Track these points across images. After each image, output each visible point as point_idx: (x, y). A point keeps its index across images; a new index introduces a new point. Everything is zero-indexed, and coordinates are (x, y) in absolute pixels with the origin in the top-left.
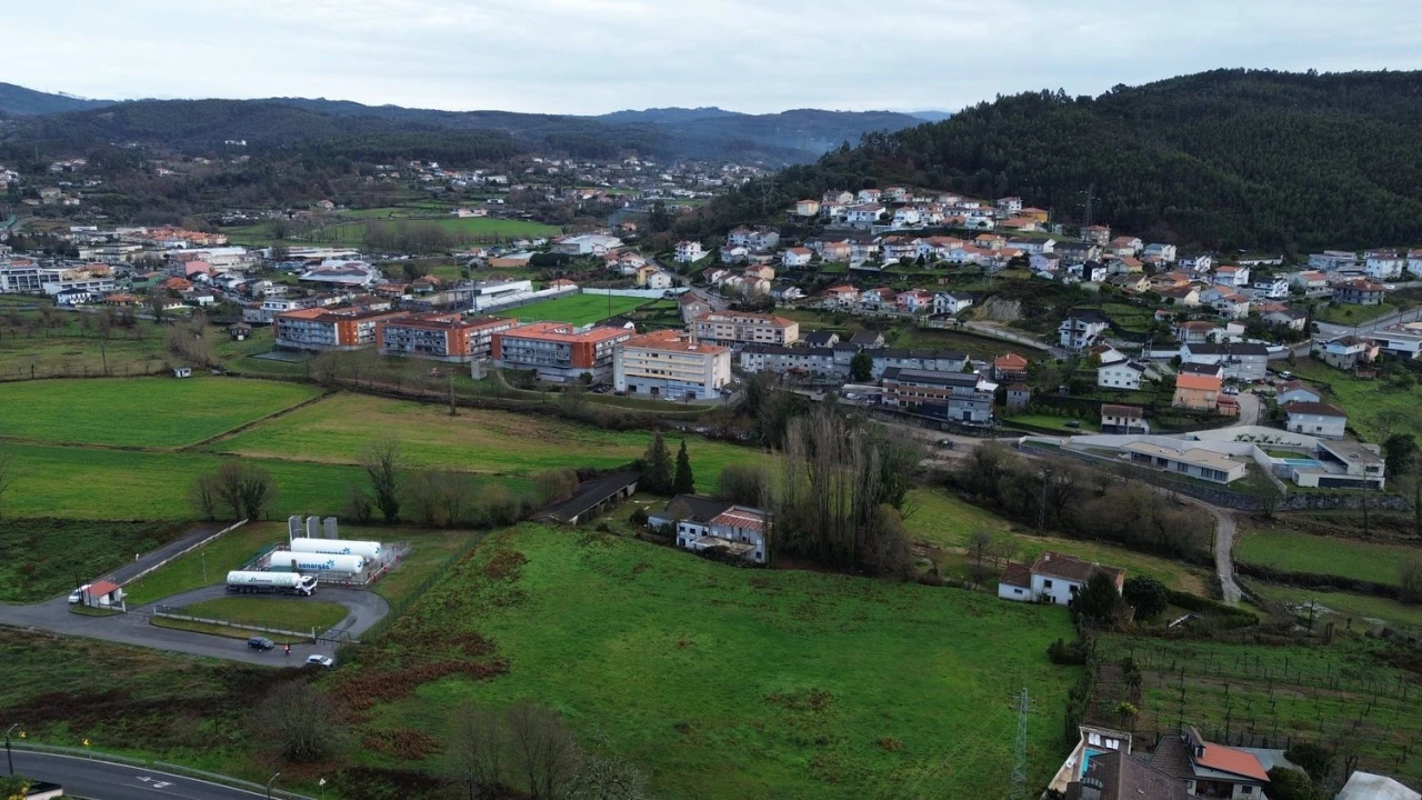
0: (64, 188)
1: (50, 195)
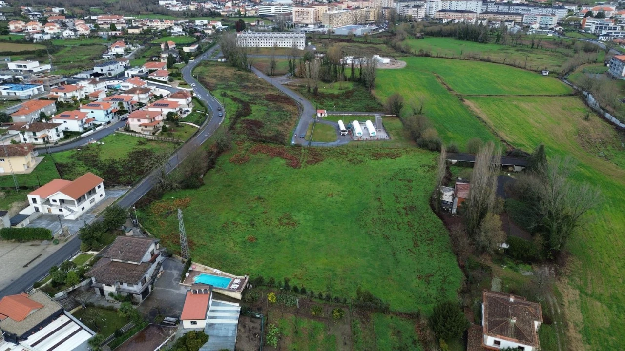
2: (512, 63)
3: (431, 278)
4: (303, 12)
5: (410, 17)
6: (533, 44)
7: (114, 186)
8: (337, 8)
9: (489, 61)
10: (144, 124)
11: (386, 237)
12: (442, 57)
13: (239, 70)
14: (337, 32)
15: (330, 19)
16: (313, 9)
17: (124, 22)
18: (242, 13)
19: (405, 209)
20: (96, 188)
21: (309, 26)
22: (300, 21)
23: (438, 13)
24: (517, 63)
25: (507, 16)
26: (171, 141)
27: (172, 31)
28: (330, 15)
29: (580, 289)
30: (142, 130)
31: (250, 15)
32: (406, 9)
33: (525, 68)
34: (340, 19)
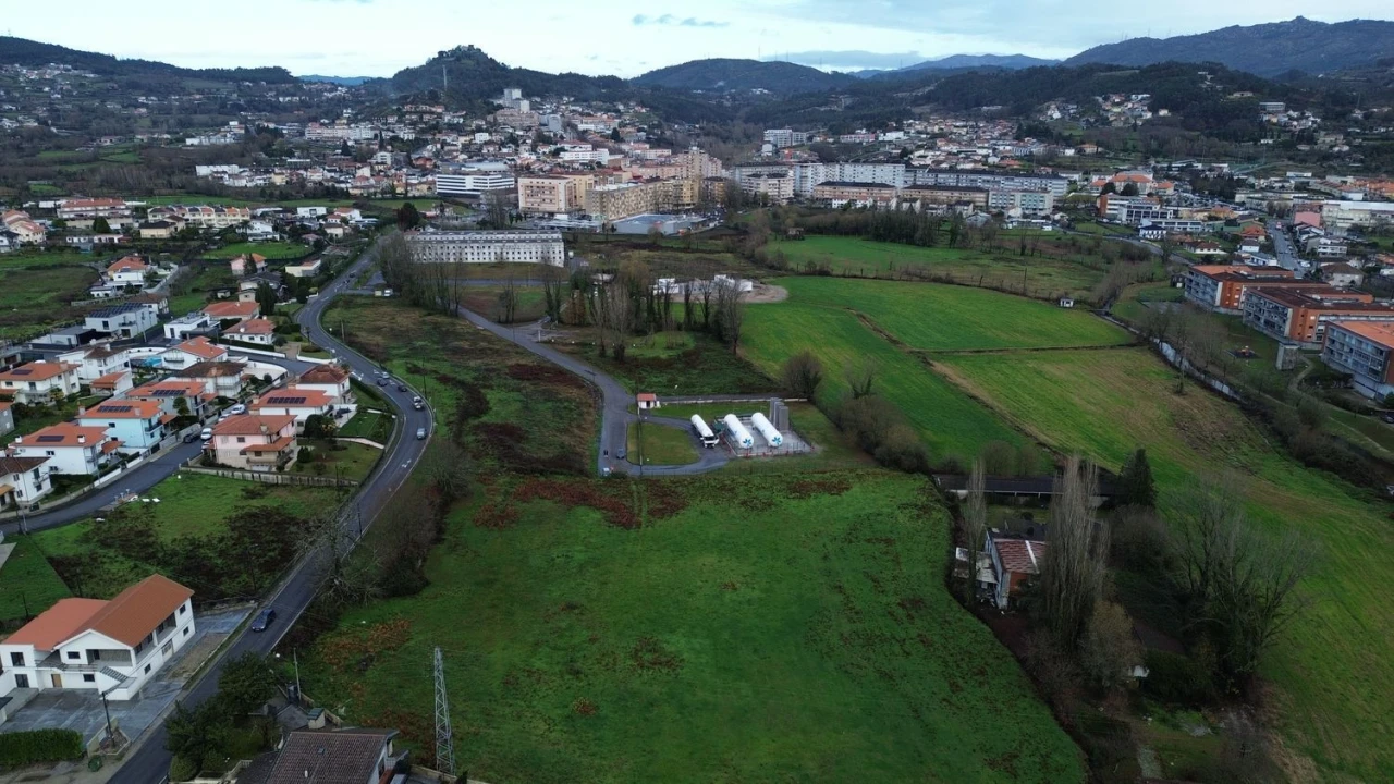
0: (1347, 135)
1: (1325, 140)
2: (996, 284)
3: (1015, 762)
4: (541, 189)
5: (765, 196)
6: (1023, 248)
7: (213, 605)
8: (612, 178)
9: (949, 281)
10: (253, 446)
11: (886, 676)
12: (855, 277)
13: (429, 314)
14: (622, 230)
15: (602, 203)
16: (563, 182)
17: (127, 213)
18: (399, 190)
19: (902, 605)
20: (177, 613)
21: (558, 216)
22: (536, 206)
23: (820, 188)
24: (1006, 284)
25: (956, 194)
26: (323, 484)
27: (249, 231)
28: (602, 193)
29: (1312, 755)
30: (248, 461)
31: (417, 194)
32: (753, 180)
33: (1024, 295)
34: (623, 203)
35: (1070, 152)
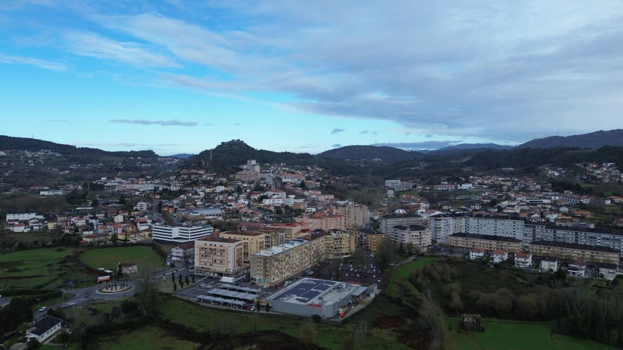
4: (213, 251)
5: (410, 245)
15: (265, 267)
22: (208, 266)
28: (265, 258)
32: (399, 232)
34: (288, 263)
35: (608, 202)
